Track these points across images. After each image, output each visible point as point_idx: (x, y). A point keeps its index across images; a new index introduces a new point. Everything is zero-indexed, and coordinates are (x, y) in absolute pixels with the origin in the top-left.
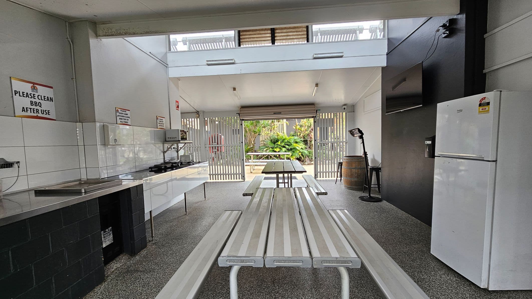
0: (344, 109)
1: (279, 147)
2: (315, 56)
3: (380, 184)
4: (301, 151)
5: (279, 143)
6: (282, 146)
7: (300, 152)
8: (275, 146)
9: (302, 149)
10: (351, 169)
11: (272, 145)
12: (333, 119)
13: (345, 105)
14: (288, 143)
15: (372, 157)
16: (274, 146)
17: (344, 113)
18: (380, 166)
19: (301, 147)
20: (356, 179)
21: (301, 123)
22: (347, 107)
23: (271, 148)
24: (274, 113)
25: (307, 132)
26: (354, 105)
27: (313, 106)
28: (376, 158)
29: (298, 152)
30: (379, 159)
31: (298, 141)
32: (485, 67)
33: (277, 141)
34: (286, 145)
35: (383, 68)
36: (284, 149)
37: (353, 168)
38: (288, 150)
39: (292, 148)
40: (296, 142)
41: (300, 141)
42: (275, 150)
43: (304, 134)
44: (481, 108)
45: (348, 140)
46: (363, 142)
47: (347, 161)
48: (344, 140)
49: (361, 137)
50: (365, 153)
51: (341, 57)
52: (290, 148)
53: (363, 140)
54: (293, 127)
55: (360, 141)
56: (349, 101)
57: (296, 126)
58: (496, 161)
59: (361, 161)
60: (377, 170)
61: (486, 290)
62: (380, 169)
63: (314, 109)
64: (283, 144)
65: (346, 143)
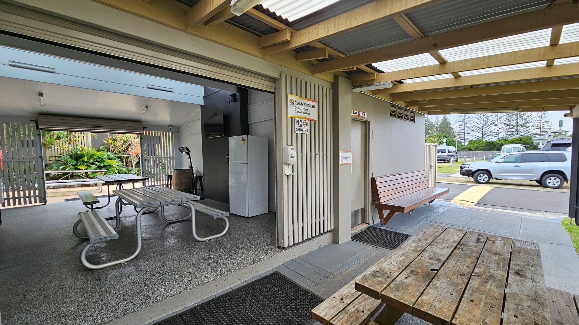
0: (171, 129)
1: (85, 164)
2: (149, 86)
3: (203, 188)
4: (118, 168)
5: (85, 159)
6: (90, 163)
7: (117, 170)
8: (79, 164)
9: (118, 167)
10: (180, 179)
11: (74, 162)
12: (160, 137)
13: (171, 126)
14: (99, 160)
15: (196, 169)
16: (77, 163)
17: (170, 133)
18: (202, 175)
19: (117, 164)
20: (185, 187)
21: (116, 137)
22: (173, 128)
23: (71, 165)
24: (92, 126)
25: (123, 148)
26: (179, 126)
27: (138, 123)
28: (199, 170)
29: (113, 169)
30: (201, 170)
31: (112, 157)
32: (248, 121)
33: (82, 156)
34: (95, 161)
35: (201, 106)
36: (93, 167)
37: (181, 179)
38: (100, 167)
39: (105, 165)
40: (110, 159)
41: (115, 158)
42: (79, 167)
43: (120, 150)
44: (242, 141)
45: (174, 156)
46: (190, 157)
47: (176, 173)
48: (171, 156)
49: (188, 153)
50: (191, 166)
51: (171, 92)
52: (102, 165)
53: (190, 156)
54: (104, 141)
55: (188, 156)
56: (175, 123)
57: (108, 140)
58: (248, 163)
59: (188, 172)
60: (200, 178)
61: (247, 217)
62: (202, 177)
63: (141, 126)
64: (91, 161)
65: (173, 159)
